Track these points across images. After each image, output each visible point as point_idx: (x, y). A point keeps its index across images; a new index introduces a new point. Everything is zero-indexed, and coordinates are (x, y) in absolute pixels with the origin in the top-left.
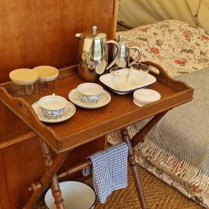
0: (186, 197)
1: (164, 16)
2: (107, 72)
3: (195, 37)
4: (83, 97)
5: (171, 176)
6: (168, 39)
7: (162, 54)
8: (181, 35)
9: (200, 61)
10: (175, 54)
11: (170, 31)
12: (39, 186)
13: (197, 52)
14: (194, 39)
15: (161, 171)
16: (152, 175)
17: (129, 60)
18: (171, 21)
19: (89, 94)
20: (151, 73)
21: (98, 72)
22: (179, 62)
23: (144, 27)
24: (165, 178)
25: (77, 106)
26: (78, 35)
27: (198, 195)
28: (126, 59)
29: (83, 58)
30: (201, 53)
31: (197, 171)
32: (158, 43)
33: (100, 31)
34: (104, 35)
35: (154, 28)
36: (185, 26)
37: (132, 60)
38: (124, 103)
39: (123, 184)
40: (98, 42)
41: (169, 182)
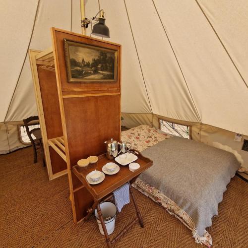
0: (155, 202)
1: (140, 123)
2: (118, 156)
3: (152, 131)
4: (108, 170)
5: (148, 193)
6: (142, 133)
7: (140, 139)
8: (147, 131)
9: (155, 141)
10: (145, 139)
11: (143, 130)
12: (91, 209)
13: (153, 137)
14: (152, 132)
15: (144, 191)
16: (140, 192)
17: (127, 149)
18: (143, 126)
19: (111, 168)
20: (136, 154)
21: (115, 156)
22: (147, 142)
23: (133, 128)
24: (146, 194)
25: (105, 174)
26: (105, 142)
27: (160, 201)
28: (125, 148)
29: (108, 150)
30: (155, 137)
31: (158, 191)
32: (139, 135)
33: (114, 140)
34: (115, 142)
35: (136, 129)
36: (148, 127)
37: (128, 149)
38: (125, 170)
39: (128, 202)
40: (113, 145)
41: (147, 196)
